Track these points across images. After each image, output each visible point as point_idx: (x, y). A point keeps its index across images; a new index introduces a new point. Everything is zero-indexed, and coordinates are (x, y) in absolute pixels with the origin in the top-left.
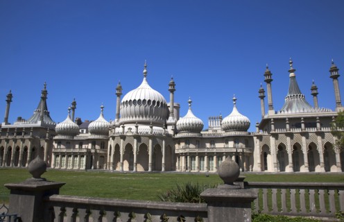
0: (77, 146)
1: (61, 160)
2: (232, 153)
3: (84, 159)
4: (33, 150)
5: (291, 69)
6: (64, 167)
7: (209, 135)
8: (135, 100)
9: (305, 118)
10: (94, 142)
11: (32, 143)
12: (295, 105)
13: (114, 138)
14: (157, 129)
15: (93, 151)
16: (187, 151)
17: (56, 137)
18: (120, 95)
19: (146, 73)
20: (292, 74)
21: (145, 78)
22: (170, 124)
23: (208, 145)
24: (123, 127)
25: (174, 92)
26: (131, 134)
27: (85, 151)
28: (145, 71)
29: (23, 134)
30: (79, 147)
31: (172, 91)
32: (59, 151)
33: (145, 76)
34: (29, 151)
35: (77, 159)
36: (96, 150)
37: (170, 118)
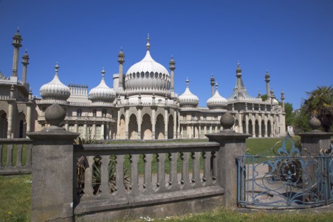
0: (75, 113)
3: (102, 128)
9: (255, 104)
10: (104, 110)
19: (149, 46)
21: (148, 52)
23: (202, 118)
26: (162, 106)
28: (148, 44)
30: (78, 115)
31: (173, 69)
33: (148, 49)
35: (92, 128)
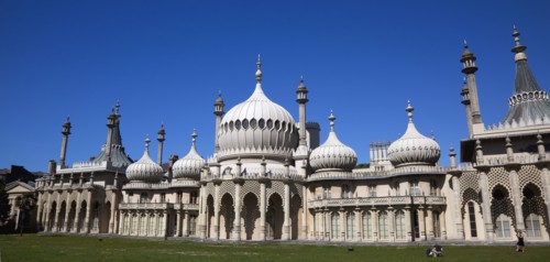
1: (131, 222)
2: (405, 205)
3: (164, 219)
4: (95, 206)
5: (518, 45)
6: (135, 234)
7: (366, 174)
8: (238, 121)
10: (179, 191)
11: (93, 196)
12: (526, 112)
13: (206, 184)
14: (276, 168)
15: (177, 207)
16: (325, 203)
17: (128, 186)
18: (221, 114)
19: (260, 76)
20: (520, 56)
21: (258, 85)
22: (300, 159)
24: (219, 166)
26: (230, 178)
27: (164, 206)
28: (258, 72)
29: (81, 181)
31: (303, 102)
32: (129, 207)
33: (260, 80)
34: (88, 208)
35: (154, 220)
36: (182, 205)
37: (301, 147)
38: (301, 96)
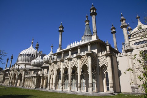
13: (13, 70)
25: (38, 49)
28: (32, 42)
38: (36, 46)
